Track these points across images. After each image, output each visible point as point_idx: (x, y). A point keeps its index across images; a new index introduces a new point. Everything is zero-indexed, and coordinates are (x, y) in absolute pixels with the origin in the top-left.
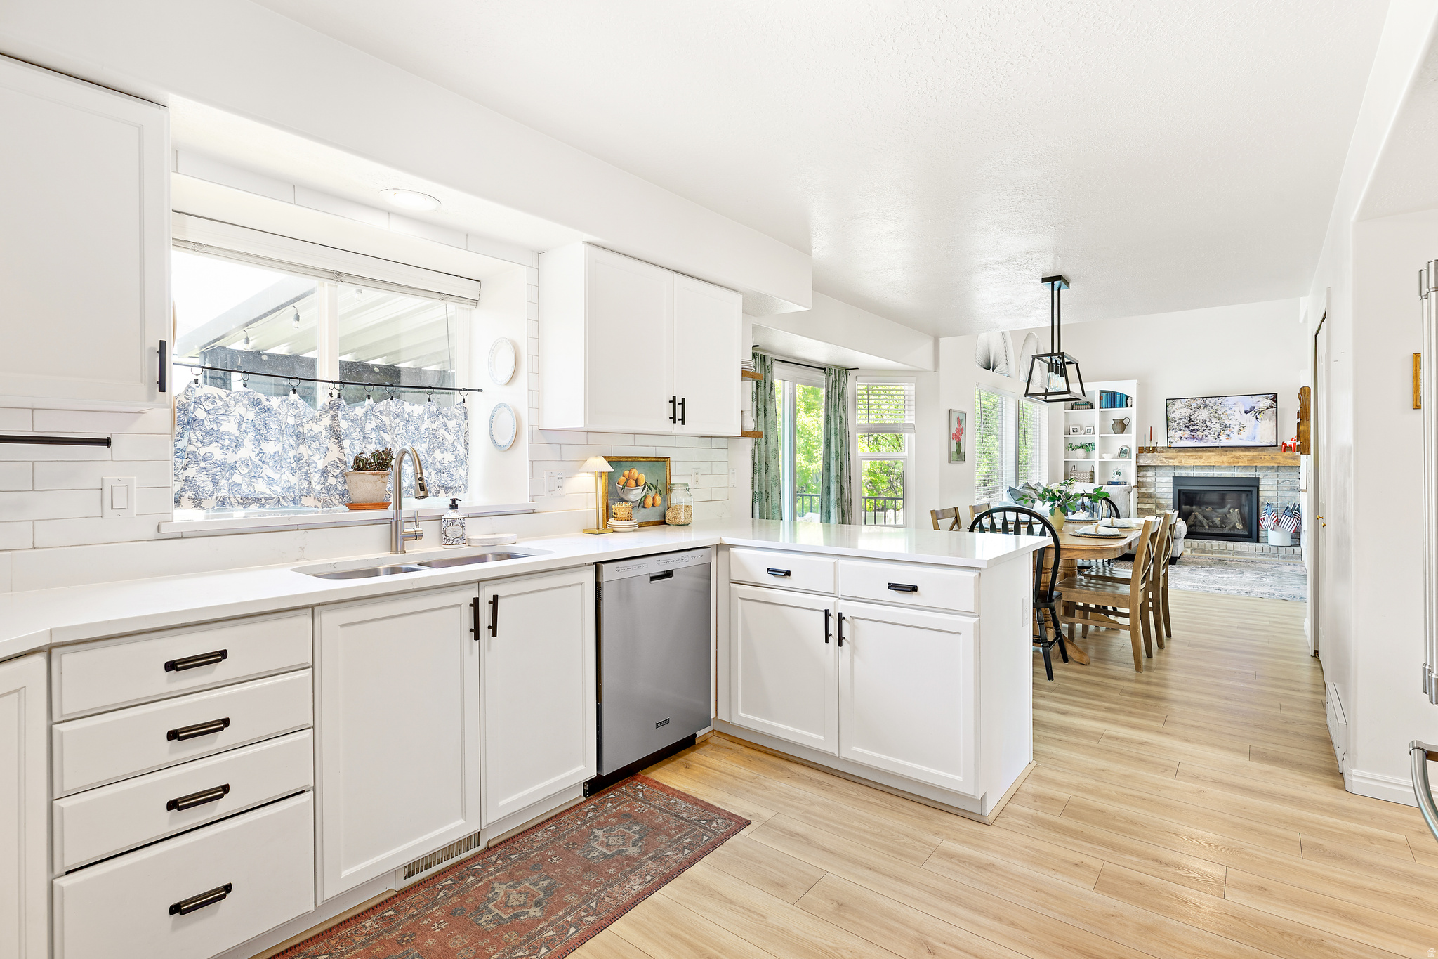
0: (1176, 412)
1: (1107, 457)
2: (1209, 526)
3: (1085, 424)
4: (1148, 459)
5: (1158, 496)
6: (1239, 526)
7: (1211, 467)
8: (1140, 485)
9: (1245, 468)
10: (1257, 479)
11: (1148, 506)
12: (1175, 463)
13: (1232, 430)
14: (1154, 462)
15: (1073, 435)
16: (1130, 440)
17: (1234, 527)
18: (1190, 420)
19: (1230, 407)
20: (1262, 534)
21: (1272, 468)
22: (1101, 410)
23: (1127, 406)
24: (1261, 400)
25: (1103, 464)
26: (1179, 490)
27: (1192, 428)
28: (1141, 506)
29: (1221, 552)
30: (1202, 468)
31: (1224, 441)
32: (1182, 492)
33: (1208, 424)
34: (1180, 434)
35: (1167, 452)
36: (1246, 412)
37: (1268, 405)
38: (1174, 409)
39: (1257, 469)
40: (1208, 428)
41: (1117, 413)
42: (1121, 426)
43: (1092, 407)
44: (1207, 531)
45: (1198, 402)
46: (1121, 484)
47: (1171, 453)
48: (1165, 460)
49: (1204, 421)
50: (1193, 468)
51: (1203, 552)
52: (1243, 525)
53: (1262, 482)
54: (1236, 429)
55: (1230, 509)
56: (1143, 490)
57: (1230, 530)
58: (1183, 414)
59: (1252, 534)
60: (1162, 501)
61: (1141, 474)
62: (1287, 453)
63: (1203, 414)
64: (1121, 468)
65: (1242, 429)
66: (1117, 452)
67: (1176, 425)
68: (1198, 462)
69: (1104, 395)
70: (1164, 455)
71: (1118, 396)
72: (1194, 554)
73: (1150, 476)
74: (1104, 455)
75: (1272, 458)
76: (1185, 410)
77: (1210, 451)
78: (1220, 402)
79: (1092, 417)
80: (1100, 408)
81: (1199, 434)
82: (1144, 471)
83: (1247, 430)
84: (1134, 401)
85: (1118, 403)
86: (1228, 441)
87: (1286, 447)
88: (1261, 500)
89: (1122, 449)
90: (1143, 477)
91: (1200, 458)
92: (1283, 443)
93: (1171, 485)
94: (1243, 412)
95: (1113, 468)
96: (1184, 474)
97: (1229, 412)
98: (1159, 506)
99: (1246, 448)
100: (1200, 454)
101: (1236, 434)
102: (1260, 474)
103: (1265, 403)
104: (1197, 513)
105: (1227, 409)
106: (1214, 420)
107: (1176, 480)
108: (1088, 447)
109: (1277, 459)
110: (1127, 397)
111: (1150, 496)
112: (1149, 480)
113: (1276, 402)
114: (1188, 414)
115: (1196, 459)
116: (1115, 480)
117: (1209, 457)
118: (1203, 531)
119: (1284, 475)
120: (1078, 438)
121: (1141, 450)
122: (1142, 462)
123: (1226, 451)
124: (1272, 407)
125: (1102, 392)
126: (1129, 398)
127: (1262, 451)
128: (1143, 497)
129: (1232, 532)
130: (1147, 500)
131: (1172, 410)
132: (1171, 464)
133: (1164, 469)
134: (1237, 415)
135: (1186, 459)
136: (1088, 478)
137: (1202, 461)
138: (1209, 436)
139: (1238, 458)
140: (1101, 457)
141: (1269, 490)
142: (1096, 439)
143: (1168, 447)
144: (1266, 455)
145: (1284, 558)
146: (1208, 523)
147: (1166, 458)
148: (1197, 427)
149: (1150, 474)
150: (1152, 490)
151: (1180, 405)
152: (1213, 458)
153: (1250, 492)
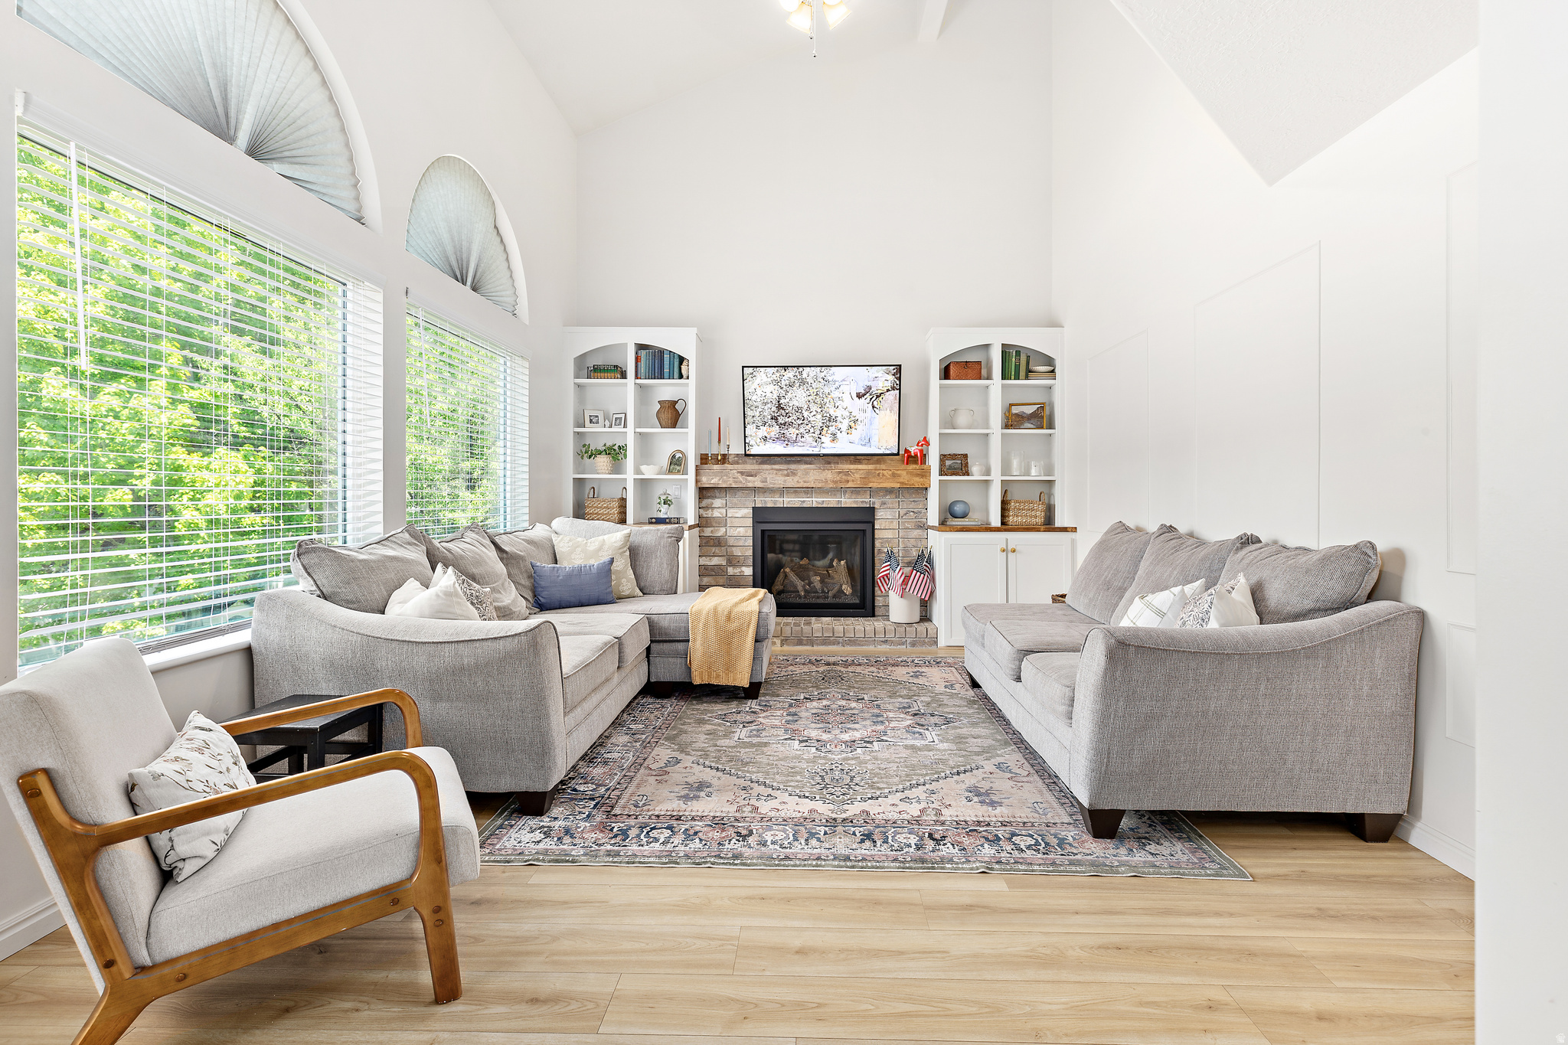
0: (759, 392)
1: (649, 472)
2: (806, 591)
3: (613, 409)
4: (715, 475)
5: (731, 542)
6: (847, 589)
7: (809, 490)
8: (702, 523)
9: (856, 491)
10: (871, 511)
11: (715, 561)
12: (755, 482)
13: (840, 426)
14: (724, 482)
15: (589, 429)
16: (686, 440)
17: (840, 591)
18: (779, 407)
19: (837, 384)
20: (879, 601)
21: (889, 491)
22: (638, 381)
23: (681, 376)
24: (879, 375)
25: (643, 484)
26: (763, 532)
27: (781, 420)
28: (705, 561)
29: (825, 641)
30: (795, 491)
31: (829, 447)
32: (767, 534)
33: (806, 414)
34: (763, 431)
35: (745, 463)
36: (859, 396)
37: (889, 385)
38: (755, 385)
39: (872, 492)
40: (805, 422)
41: (666, 389)
42: (672, 414)
43: (624, 375)
44: (802, 601)
45: (790, 374)
46: (670, 523)
47: (750, 466)
48: (741, 478)
49: (799, 409)
50: (783, 491)
51: (800, 643)
52: (853, 587)
53: (879, 514)
54: (844, 426)
55: (832, 560)
56: (708, 532)
57: (834, 596)
58: (769, 395)
59: (865, 605)
60: (737, 552)
61: (705, 502)
62: (912, 467)
63: (798, 398)
64: (672, 492)
65: (852, 424)
66: (665, 462)
67: (757, 414)
68: (791, 482)
69: (643, 353)
70: (740, 467)
71: (666, 357)
72: (786, 648)
73: (718, 507)
74: (644, 468)
75: (894, 475)
76: (771, 388)
77: (806, 463)
78: (823, 375)
79: (624, 394)
80: (637, 377)
81: (792, 432)
82: (708, 497)
83: (859, 426)
84: (691, 369)
85: (666, 370)
86: (833, 445)
87: (910, 456)
88: (877, 544)
89: (674, 456)
90: (707, 508)
91: (794, 474)
92: (906, 451)
93: (750, 522)
94: (854, 396)
95: (658, 491)
96: (769, 501)
97: (836, 394)
98: (732, 561)
99: (856, 458)
100: (793, 467)
101: (844, 434)
102: (876, 502)
103: (883, 380)
104: (787, 570)
105: (833, 389)
106: (814, 408)
107: (760, 515)
108: (615, 453)
109: (899, 476)
110: (682, 360)
111: (719, 542)
112: (716, 514)
113: (899, 379)
114: (775, 396)
115: (788, 475)
116: (662, 515)
117: (806, 472)
118: (798, 600)
119: (908, 503)
120: (601, 434)
121: (704, 459)
122: (707, 481)
123: (829, 463)
124: (893, 388)
125: (641, 347)
126: (685, 363)
127: (878, 462)
128: (708, 545)
129: (838, 600)
130: (713, 549)
131: (753, 387)
132: (750, 485)
133: (740, 494)
134: (846, 397)
135: (774, 477)
136: (616, 511)
137: (796, 479)
138: (806, 436)
139: (847, 474)
140: (638, 471)
141: (888, 529)
142: (629, 437)
143: (746, 455)
144: (886, 469)
145: (913, 644)
146: (804, 586)
147: (742, 473)
148: (790, 420)
149: (717, 502)
150: (721, 532)
151: (765, 379)
152: (812, 475)
153: (864, 531)
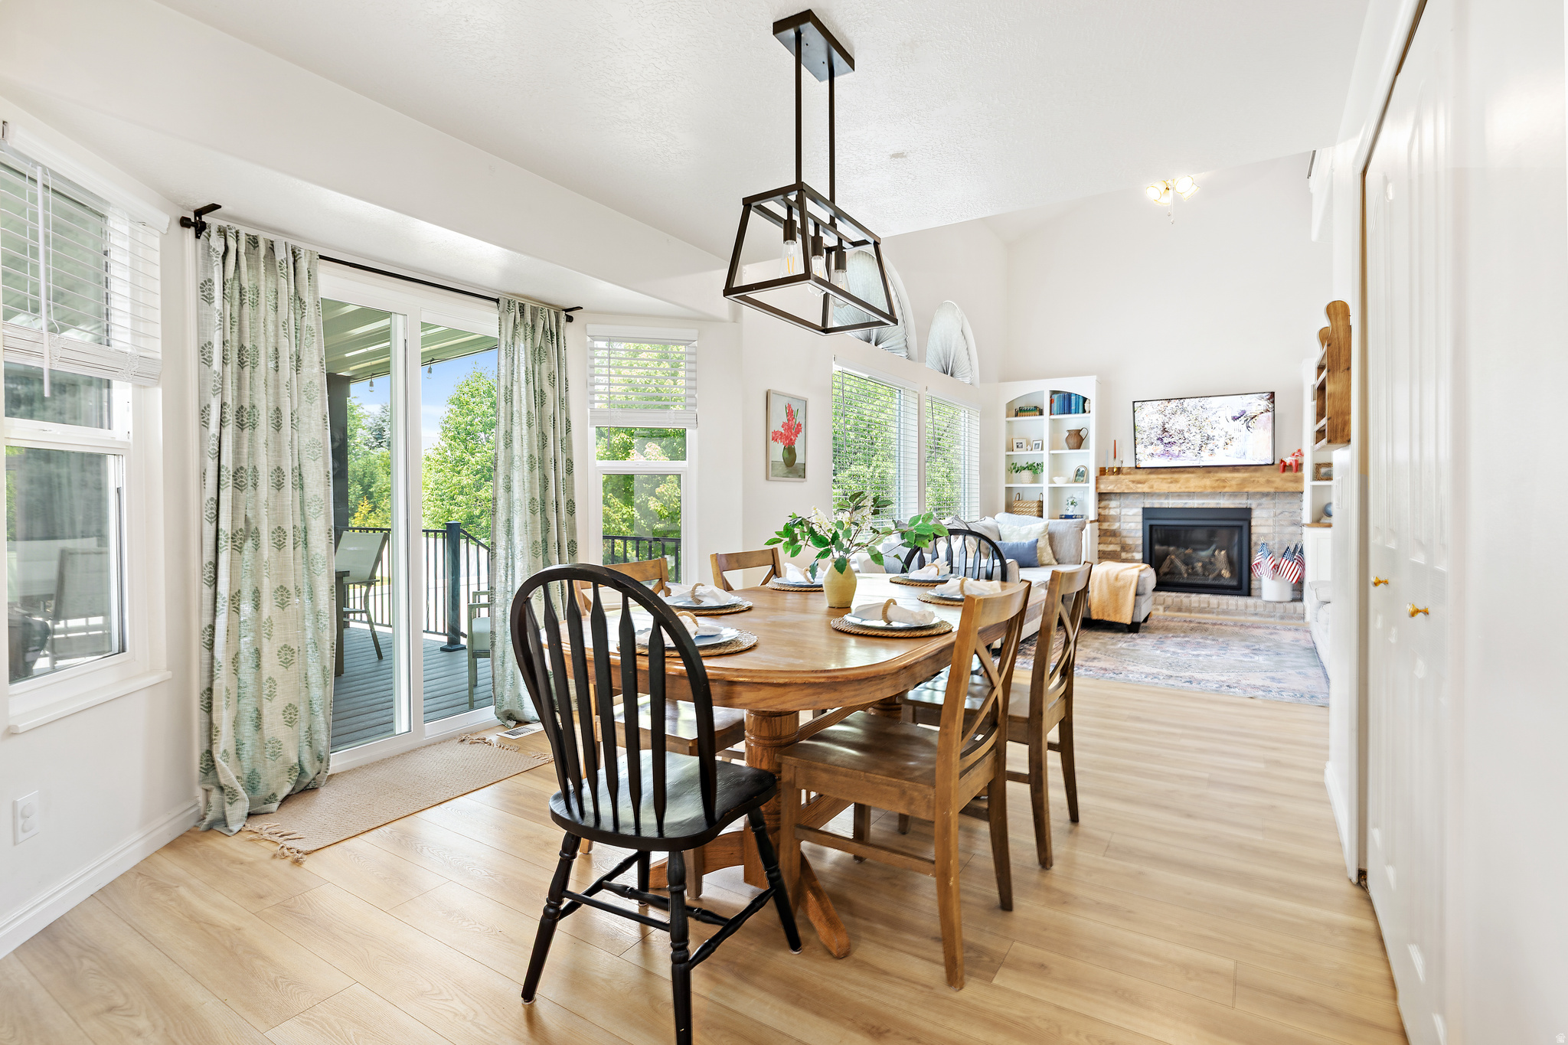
0: (1146, 420)
1: (1059, 482)
2: (1189, 574)
3: (1033, 437)
4: (1112, 483)
5: (1124, 533)
6: (1226, 573)
7: (1190, 495)
8: (1101, 519)
9: (1234, 495)
10: (1246, 513)
11: (1111, 548)
12: (1145, 488)
13: (1217, 443)
14: (1118, 488)
15: (1017, 452)
16: (1088, 458)
17: (1220, 575)
18: (1164, 430)
19: (1214, 411)
20: (1254, 584)
21: (1266, 495)
22: (1052, 417)
23: (1084, 411)
24: (1252, 401)
25: (1056, 491)
26: (1151, 526)
27: (1166, 440)
28: (1103, 547)
29: (1201, 611)
30: (1179, 495)
31: (1207, 460)
32: (1154, 528)
33: (1186, 435)
34: (1150, 449)
35: (1136, 473)
36: (1235, 419)
37: (1262, 408)
38: (1143, 415)
39: (1249, 495)
40: (1187, 441)
41: (1073, 421)
42: (1077, 439)
43: (1041, 413)
44: (1185, 581)
45: (1173, 404)
46: (1076, 518)
47: (1140, 476)
48: (1132, 485)
49: (1181, 432)
50: (1167, 495)
51: (1180, 610)
52: (1232, 572)
53: (1255, 514)
54: (1221, 443)
55: (1214, 551)
56: (1105, 526)
57: (1214, 579)
58: (1155, 421)
59: (1242, 585)
60: (1129, 541)
61: (1103, 504)
62: (1287, 474)
63: (1179, 423)
64: (1077, 496)
65: (1228, 441)
66: (1072, 475)
67: (1145, 437)
68: (1174, 488)
69: (1055, 397)
70: (1131, 477)
71: (1073, 398)
72: (1167, 613)
73: (1114, 507)
74: (1056, 479)
75: (1268, 482)
76: (1157, 416)
77: (1189, 472)
78: (1201, 404)
79: (1041, 427)
80: (1051, 414)
81: (1175, 449)
82: (1106, 500)
83: (1234, 442)
84: (1092, 406)
85: (1073, 408)
86: (1211, 458)
87: (1285, 466)
88: (1254, 538)
89: (1078, 470)
90: (1105, 508)
91: (1176, 481)
92: (1282, 461)
93: (1140, 519)
94: (1230, 419)
95: (1066, 496)
96: (1150, 503)
97: (1213, 418)
98: (1125, 548)
99: (1235, 468)
100: (1176, 476)
101: (1221, 449)
102: (1252, 503)
103: (1256, 404)
104: (1173, 557)
105: (1210, 414)
106: (1193, 429)
107: (1147, 513)
108: (1035, 469)
109: (1273, 482)
110: (1085, 400)
111: (1114, 534)
112: (1112, 512)
113: (1273, 402)
114: (1160, 422)
115: (1171, 482)
116: (1069, 513)
117: (1188, 480)
118: (1181, 581)
119: (1282, 504)
120: (1024, 456)
121: (1103, 472)
122: (1104, 488)
123: (1210, 472)
124: (1267, 411)
125: (1054, 392)
126: (1087, 401)
127: (1255, 471)
128: (1105, 535)
129: (1216, 582)
130: (1110, 539)
131: (1141, 417)
132: (1139, 490)
133: (1131, 497)
134: (1223, 421)
135: (1159, 483)
136: (1036, 509)
137: (1179, 485)
138: (1187, 452)
139: (1224, 481)
140: (1052, 482)
141: (1264, 525)
142: (1045, 457)
143: (1136, 468)
144: (1260, 477)
145: (1282, 618)
146: (1187, 570)
147: (1133, 482)
148: (1173, 440)
149: (1113, 504)
150: (1115, 526)
151: (1151, 410)
152: (1194, 482)
153: (1241, 527)
